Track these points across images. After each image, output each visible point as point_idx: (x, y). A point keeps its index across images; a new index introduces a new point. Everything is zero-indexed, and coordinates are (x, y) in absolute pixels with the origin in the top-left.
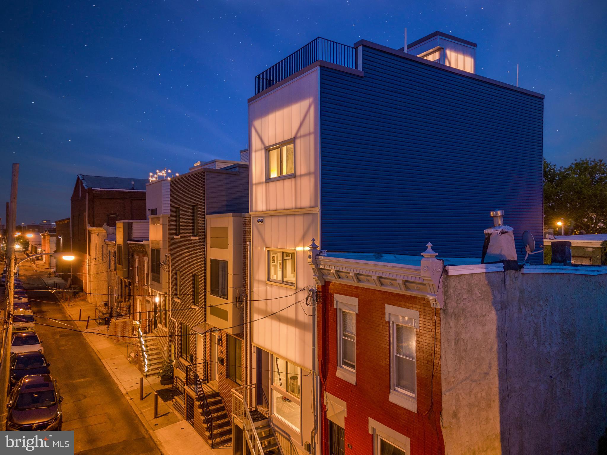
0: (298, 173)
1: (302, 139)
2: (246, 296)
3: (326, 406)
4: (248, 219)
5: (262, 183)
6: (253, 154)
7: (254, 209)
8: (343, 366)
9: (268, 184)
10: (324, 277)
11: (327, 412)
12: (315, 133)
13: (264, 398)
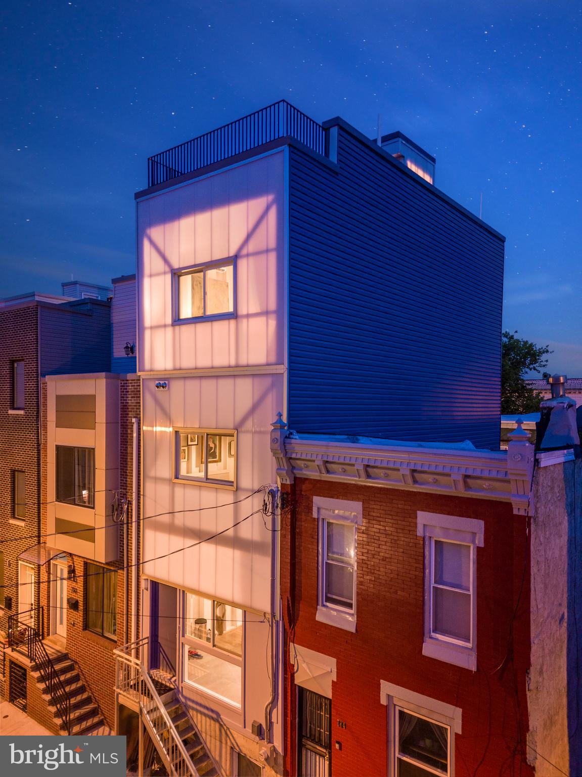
0: (242, 310)
1: (251, 259)
2: (130, 503)
3: (293, 666)
4: (131, 383)
5: (165, 326)
6: (147, 282)
7: (147, 366)
8: (328, 604)
9: (177, 328)
10: (294, 471)
11: (295, 675)
12: (279, 249)
13: (164, 657)
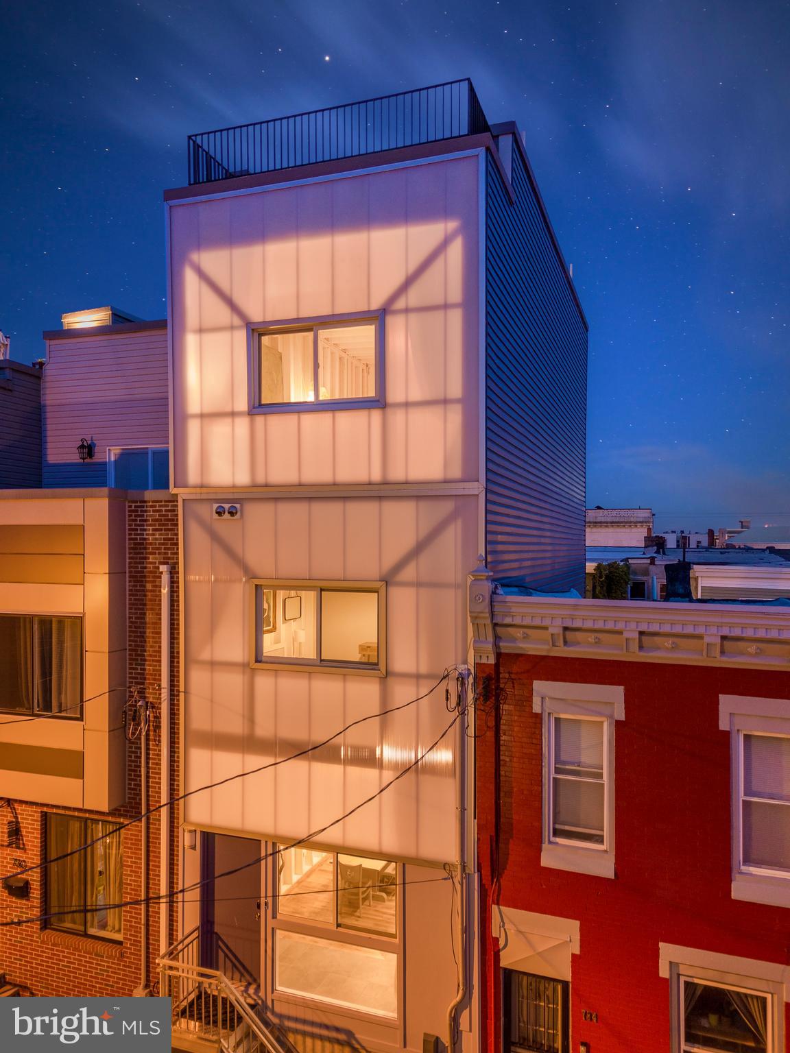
0: (395, 394)
1: (413, 317)
2: (155, 707)
3: (497, 940)
4: (151, 506)
5: (233, 414)
6: (191, 341)
7: (193, 477)
8: (559, 840)
9: (260, 420)
10: (501, 644)
11: (501, 953)
12: (467, 304)
13: (226, 956)
